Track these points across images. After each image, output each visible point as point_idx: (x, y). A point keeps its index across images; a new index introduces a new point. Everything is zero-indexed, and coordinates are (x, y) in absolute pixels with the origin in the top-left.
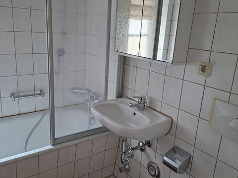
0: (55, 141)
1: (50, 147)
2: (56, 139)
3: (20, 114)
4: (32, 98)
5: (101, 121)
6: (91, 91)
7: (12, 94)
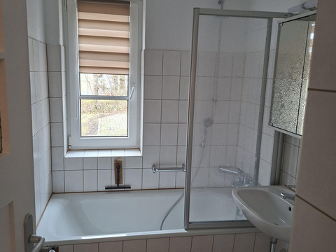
0: (188, 225)
1: (183, 231)
2: (190, 223)
3: (159, 189)
4: (173, 173)
5: (245, 213)
6: (243, 172)
7: (154, 166)
